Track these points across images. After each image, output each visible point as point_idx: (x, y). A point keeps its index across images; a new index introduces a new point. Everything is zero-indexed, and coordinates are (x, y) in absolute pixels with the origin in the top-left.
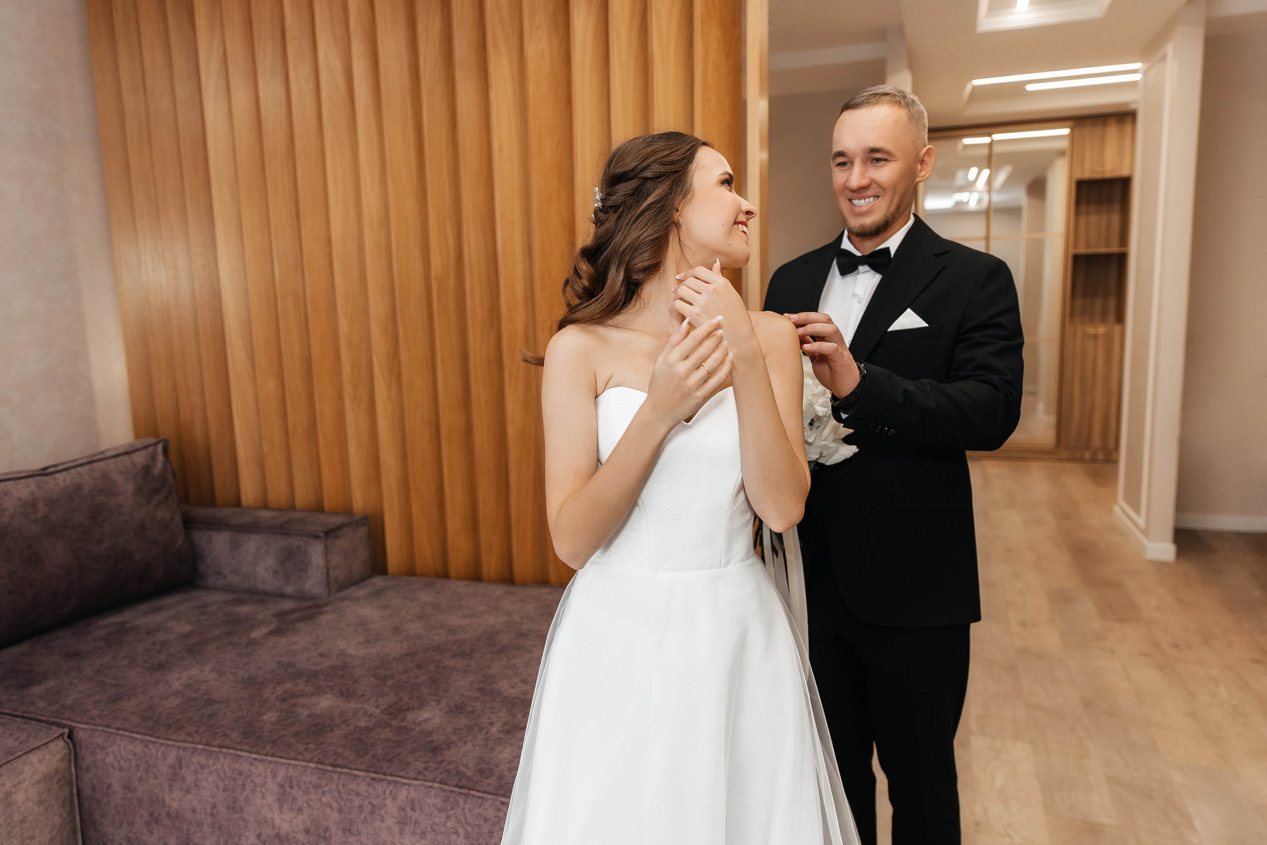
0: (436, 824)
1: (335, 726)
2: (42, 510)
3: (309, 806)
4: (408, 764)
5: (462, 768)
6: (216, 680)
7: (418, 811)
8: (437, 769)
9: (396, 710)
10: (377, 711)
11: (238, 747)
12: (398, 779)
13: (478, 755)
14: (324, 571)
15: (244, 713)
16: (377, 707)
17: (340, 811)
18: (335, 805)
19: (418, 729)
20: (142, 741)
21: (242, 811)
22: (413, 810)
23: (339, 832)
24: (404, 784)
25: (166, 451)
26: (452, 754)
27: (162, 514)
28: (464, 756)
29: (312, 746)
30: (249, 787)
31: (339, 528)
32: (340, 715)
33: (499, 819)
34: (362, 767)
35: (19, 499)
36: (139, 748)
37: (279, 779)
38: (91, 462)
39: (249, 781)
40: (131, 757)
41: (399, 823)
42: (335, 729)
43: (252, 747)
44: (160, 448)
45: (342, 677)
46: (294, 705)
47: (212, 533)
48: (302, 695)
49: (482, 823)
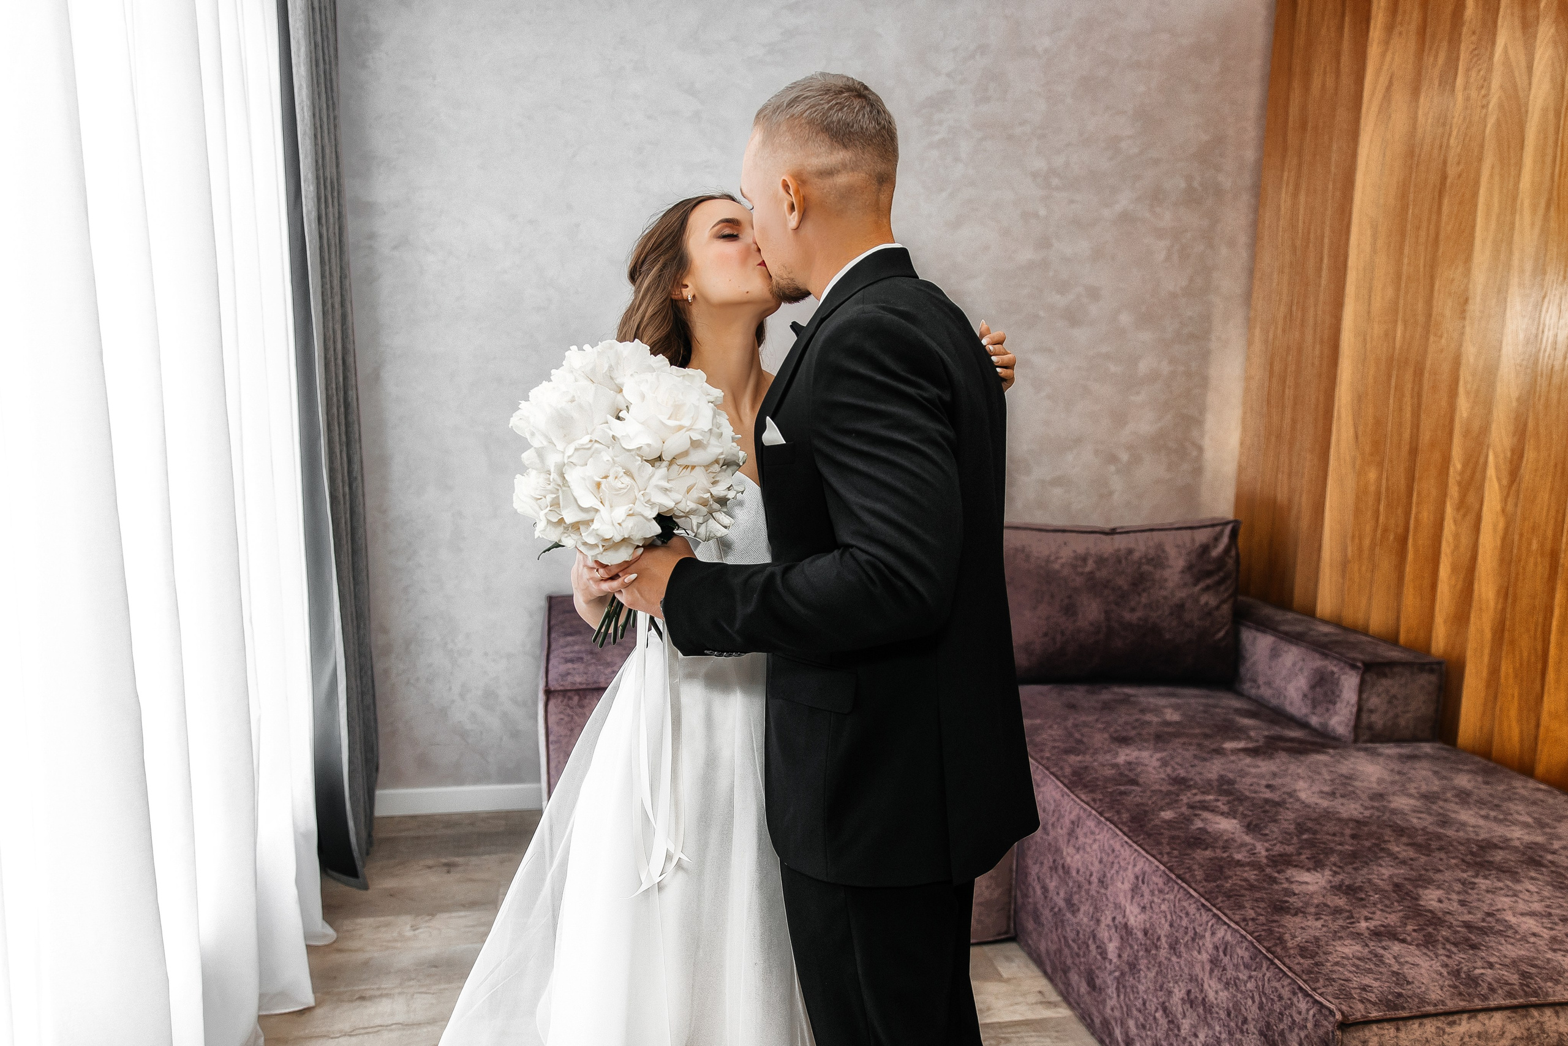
0: (1239, 979)
1: (1212, 847)
2: (1090, 566)
3: (1151, 907)
4: (1241, 907)
5: (1287, 937)
6: (1154, 768)
7: (1228, 957)
8: (1263, 924)
9: (1282, 861)
10: (1264, 853)
11: (1120, 826)
12: (1221, 914)
13: (1317, 934)
14: (1354, 710)
15: (1150, 802)
16: (1267, 850)
17: (1171, 925)
18: (1169, 917)
19: (1286, 885)
20: (1062, 790)
21: (1106, 889)
22: (1225, 955)
23: (1167, 946)
24: (1225, 923)
25: (1234, 534)
26: (1291, 922)
27: (1209, 599)
28: (1302, 928)
29: (1176, 853)
30: (1116, 866)
31: (1391, 664)
32: (1227, 841)
33: (1292, 1004)
34: (1201, 890)
35: (1075, 551)
36: (1058, 796)
37: (1137, 869)
38: (1152, 530)
39: (1116, 861)
40: (1052, 802)
41: (1211, 961)
42: (1210, 849)
43: (1130, 831)
44: (1228, 530)
45: (1265, 812)
46: (1196, 815)
47: (1259, 635)
48: (1212, 811)
49: (1276, 999)
